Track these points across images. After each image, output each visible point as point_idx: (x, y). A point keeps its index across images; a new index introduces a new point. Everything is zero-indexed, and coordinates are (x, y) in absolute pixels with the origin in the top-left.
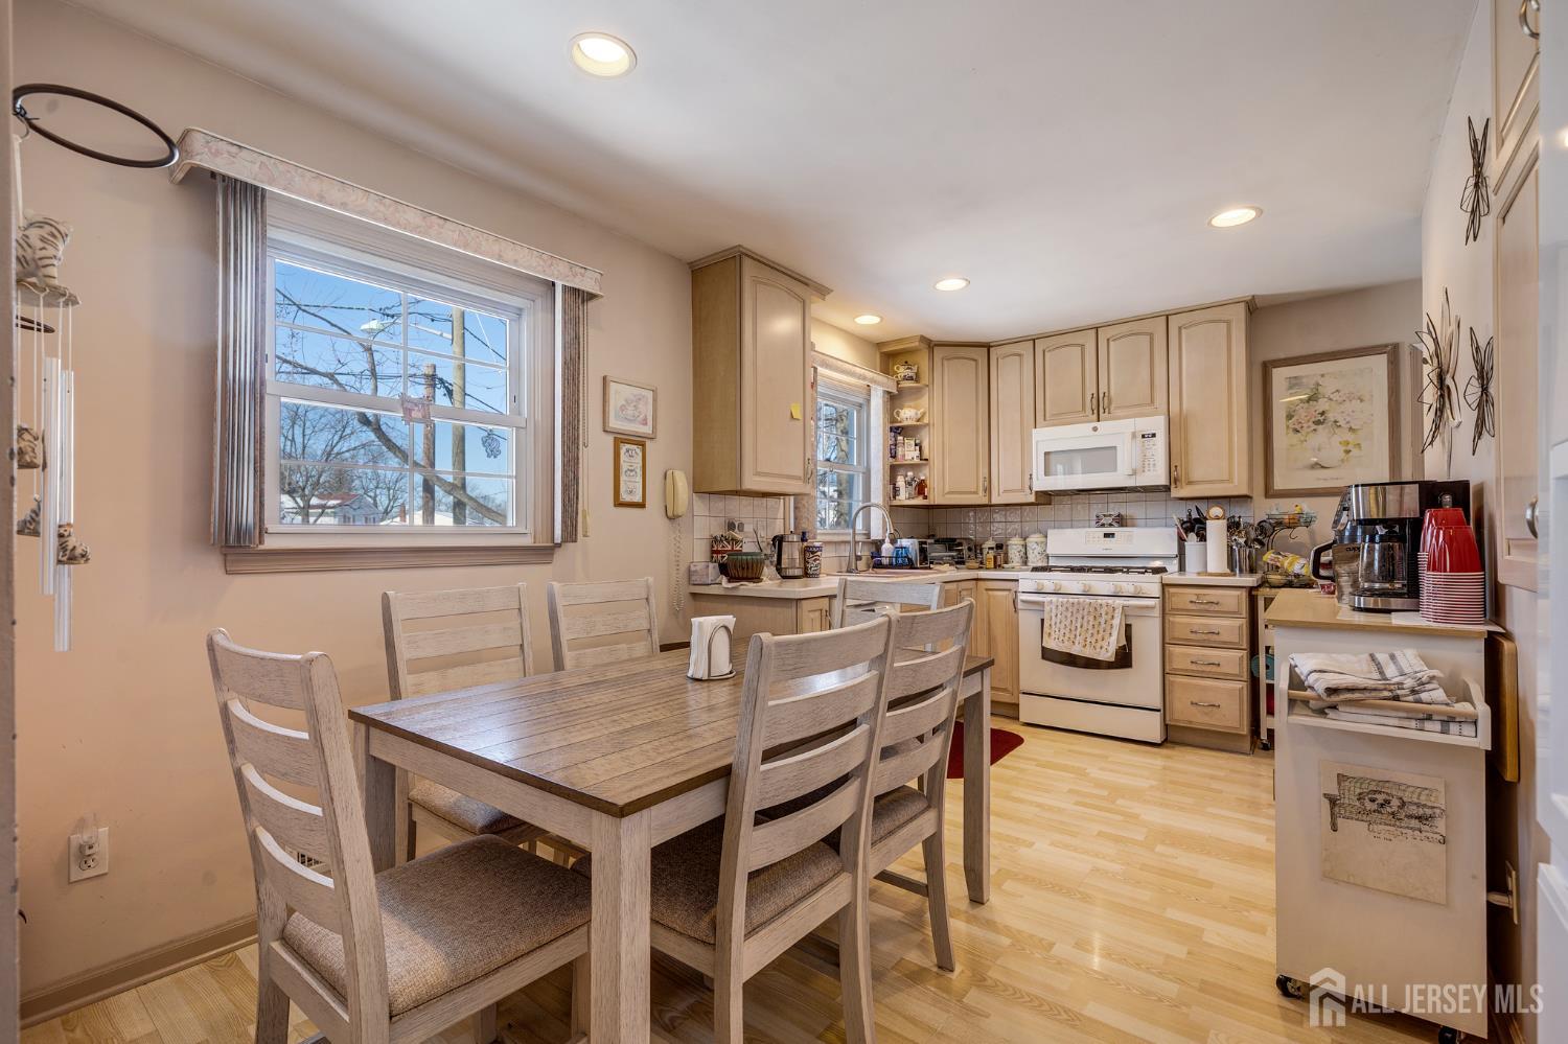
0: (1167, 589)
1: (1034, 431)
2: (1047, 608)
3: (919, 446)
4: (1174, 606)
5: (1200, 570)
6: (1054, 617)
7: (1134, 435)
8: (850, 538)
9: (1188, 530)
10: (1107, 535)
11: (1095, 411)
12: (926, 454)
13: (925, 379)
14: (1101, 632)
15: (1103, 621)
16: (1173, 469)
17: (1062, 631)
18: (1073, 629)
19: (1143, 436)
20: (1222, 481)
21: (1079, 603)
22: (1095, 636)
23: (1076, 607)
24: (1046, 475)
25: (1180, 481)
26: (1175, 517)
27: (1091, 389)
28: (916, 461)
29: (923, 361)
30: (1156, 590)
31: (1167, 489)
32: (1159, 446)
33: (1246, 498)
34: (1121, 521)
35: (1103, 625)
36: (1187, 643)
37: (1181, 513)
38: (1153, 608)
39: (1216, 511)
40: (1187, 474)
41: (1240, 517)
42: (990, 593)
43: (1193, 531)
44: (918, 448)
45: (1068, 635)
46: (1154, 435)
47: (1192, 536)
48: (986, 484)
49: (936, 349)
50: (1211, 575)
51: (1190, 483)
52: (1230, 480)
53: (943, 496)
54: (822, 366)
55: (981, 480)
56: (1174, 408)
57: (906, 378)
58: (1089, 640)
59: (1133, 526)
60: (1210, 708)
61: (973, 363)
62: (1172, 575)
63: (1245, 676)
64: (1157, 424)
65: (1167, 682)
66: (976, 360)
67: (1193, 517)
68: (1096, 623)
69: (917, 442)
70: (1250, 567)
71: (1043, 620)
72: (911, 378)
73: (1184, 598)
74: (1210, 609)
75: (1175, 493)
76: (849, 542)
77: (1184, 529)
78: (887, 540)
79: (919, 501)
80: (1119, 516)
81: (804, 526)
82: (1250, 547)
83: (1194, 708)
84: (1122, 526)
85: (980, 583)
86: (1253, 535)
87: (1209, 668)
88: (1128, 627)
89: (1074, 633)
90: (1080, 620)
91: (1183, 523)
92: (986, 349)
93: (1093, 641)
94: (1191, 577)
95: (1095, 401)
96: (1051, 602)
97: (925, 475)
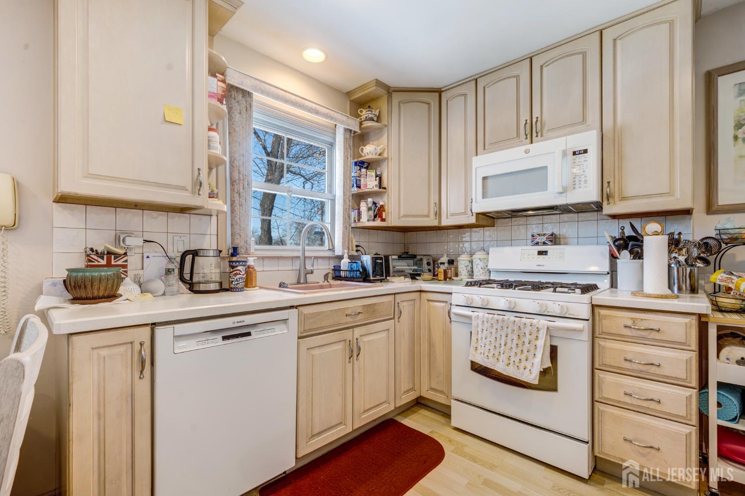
0: (597, 310)
1: (475, 159)
2: (474, 323)
3: (380, 177)
4: (605, 330)
5: (634, 289)
6: (480, 332)
7: (564, 154)
8: (300, 254)
9: (619, 248)
10: (541, 253)
11: (529, 136)
12: (385, 184)
13: (385, 121)
14: (525, 351)
15: (527, 341)
16: (605, 185)
17: (488, 347)
18: (497, 345)
19: (574, 153)
20: (661, 195)
21: (503, 321)
22: (519, 356)
23: (500, 324)
24: (483, 198)
25: (613, 197)
26: (607, 235)
27: (525, 116)
28: (376, 189)
29: (383, 104)
30: (584, 311)
31: (599, 207)
32: (591, 163)
33: (688, 212)
34: (554, 240)
35: (527, 345)
36: (620, 372)
37: (613, 230)
38: (580, 331)
39: (653, 226)
40: (621, 190)
41: (680, 234)
42: (431, 303)
43: (626, 247)
44: (378, 178)
45: (492, 351)
46: (585, 151)
47: (625, 254)
48: (437, 209)
49: (394, 94)
50: (649, 296)
51: (623, 199)
52: (670, 194)
53: (399, 219)
54: (256, 91)
55: (432, 205)
56: (608, 123)
57: (367, 119)
58: (512, 359)
59: (566, 244)
60: (649, 450)
61: (427, 106)
62: (603, 296)
63: (695, 420)
64: (589, 139)
65: (596, 411)
66: (428, 104)
67: (627, 234)
68: (520, 343)
69: (378, 173)
70: (691, 286)
71: (471, 332)
72: (372, 119)
73: (617, 322)
74: (651, 337)
75: (608, 209)
76: (298, 257)
77: (616, 246)
78: (346, 256)
79: (378, 223)
80: (552, 235)
81: (239, 242)
82: (692, 265)
83: (627, 445)
84: (555, 244)
85: (423, 294)
86: (695, 252)
87: (646, 404)
88: (554, 351)
89: (498, 349)
90: (504, 337)
91: (615, 240)
92: (437, 94)
93: (517, 361)
94: (624, 296)
95: (528, 126)
96: (478, 316)
97: (384, 202)
